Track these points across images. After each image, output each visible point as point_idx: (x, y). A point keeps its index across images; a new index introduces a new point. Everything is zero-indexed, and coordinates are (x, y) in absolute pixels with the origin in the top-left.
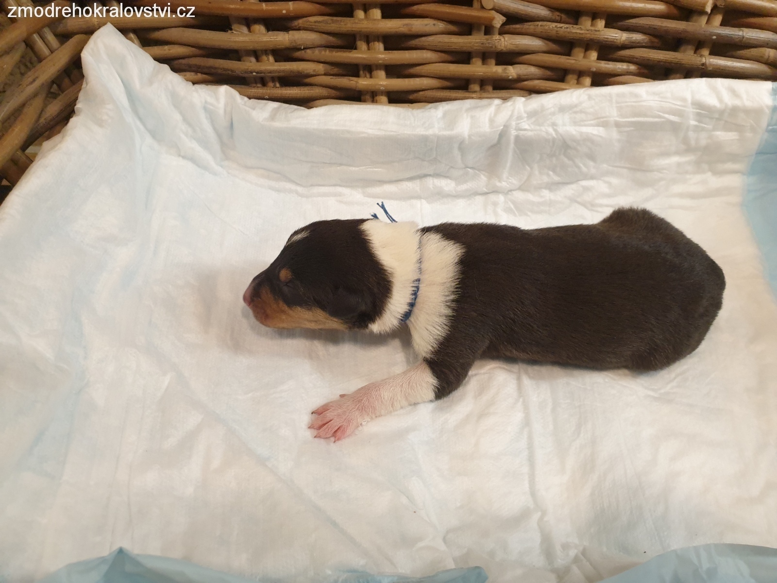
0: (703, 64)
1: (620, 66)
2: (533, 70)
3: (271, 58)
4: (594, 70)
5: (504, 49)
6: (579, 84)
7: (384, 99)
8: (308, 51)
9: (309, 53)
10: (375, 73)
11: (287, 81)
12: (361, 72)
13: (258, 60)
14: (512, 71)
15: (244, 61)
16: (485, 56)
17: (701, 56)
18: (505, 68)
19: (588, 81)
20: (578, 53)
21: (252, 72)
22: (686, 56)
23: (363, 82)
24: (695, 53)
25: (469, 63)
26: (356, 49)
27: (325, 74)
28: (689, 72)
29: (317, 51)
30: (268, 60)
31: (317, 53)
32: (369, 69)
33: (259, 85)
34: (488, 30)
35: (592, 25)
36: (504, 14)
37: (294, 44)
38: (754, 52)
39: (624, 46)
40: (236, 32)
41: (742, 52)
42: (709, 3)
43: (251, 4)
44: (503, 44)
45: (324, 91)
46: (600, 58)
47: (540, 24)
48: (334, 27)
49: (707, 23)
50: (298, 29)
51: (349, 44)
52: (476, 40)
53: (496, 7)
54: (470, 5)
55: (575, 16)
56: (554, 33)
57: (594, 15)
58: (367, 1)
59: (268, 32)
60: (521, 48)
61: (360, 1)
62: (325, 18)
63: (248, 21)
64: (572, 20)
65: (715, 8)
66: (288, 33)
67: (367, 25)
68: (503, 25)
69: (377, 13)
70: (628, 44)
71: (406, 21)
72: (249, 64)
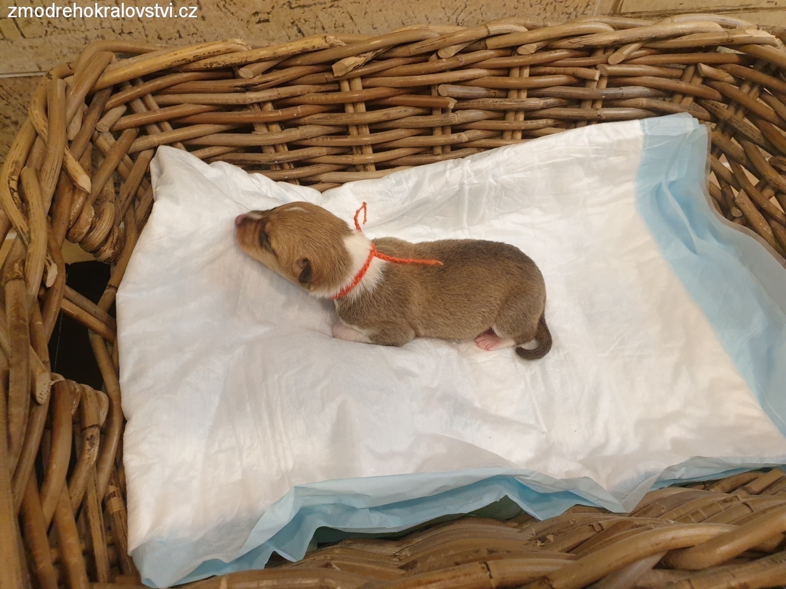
0: (599, 116)
1: (541, 123)
2: (479, 133)
3: (286, 148)
4: (523, 128)
5: (458, 123)
6: (513, 138)
7: (373, 167)
8: (314, 140)
10: (364, 150)
11: (299, 164)
12: (354, 150)
13: (276, 151)
14: (464, 137)
15: (265, 152)
16: (443, 128)
17: (597, 109)
18: (460, 135)
19: (519, 135)
20: (510, 116)
22: (586, 111)
23: (356, 159)
24: (592, 107)
25: (431, 134)
26: (349, 135)
27: (326, 155)
28: (589, 121)
29: (320, 139)
30: (284, 149)
31: (321, 141)
32: (360, 148)
33: (278, 169)
34: (444, 110)
35: (518, 97)
36: (455, 98)
37: (304, 137)
38: (632, 101)
39: (543, 109)
40: (259, 133)
41: (624, 102)
42: (597, 74)
43: (271, 112)
44: (457, 119)
45: (328, 167)
46: (526, 119)
47: (481, 100)
48: (332, 122)
49: (597, 87)
50: (305, 125)
51: (343, 131)
52: (436, 119)
53: (450, 94)
54: (430, 94)
55: (505, 91)
56: (491, 107)
57: (519, 90)
58: (354, 100)
59: (283, 130)
60: (469, 119)
61: (350, 101)
62: (325, 115)
63: (267, 124)
64: (503, 94)
65: (601, 77)
66: (298, 128)
67: (358, 118)
68: (455, 105)
69: (362, 107)
70: (545, 106)
71: (385, 111)
72: (272, 155)
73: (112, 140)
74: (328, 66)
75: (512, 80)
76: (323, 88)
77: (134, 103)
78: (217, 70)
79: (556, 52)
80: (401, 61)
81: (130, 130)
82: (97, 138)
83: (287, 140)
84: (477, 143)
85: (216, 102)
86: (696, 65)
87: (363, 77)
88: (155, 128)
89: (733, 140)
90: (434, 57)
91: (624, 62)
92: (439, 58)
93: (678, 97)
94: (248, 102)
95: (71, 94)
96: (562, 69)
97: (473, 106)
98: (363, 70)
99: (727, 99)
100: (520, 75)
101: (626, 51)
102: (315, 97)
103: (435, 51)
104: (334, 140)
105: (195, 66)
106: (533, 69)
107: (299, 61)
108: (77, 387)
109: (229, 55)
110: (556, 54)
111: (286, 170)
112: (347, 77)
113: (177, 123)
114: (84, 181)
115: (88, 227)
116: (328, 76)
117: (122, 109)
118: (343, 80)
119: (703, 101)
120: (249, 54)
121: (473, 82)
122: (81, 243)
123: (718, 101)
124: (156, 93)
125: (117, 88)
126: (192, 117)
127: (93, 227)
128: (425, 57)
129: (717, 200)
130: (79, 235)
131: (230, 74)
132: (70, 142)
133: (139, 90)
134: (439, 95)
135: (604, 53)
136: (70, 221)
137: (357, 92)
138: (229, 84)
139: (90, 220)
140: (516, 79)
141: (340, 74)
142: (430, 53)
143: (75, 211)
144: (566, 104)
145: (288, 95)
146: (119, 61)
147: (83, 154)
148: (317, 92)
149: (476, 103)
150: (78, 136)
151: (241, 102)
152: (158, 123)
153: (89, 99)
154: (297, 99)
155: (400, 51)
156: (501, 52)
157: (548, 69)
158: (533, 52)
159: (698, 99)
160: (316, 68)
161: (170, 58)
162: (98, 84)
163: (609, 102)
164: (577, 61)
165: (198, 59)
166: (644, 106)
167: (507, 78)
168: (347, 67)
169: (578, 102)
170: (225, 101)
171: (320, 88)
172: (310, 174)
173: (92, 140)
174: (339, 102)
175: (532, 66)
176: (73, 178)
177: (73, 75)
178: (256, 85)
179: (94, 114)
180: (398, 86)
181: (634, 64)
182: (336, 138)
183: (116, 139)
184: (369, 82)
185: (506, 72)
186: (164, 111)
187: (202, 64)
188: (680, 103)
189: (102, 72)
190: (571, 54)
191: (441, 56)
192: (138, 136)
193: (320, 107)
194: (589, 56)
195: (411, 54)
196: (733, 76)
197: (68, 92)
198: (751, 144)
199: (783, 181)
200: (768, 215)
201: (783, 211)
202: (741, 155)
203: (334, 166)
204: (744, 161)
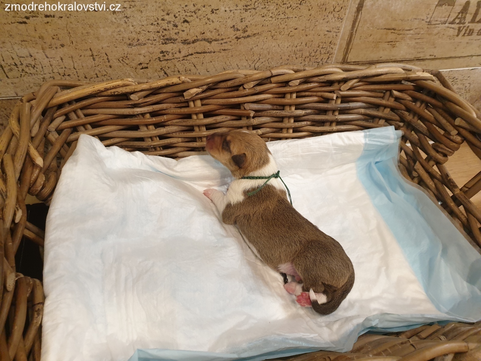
0: (336, 119)
1: (304, 123)
2: (268, 130)
3: (158, 138)
4: (293, 127)
5: (256, 124)
6: (287, 132)
8: (174, 134)
9: (174, 135)
10: (202, 139)
11: (166, 147)
12: (197, 140)
13: (152, 140)
14: (260, 132)
15: (146, 141)
16: (248, 127)
17: (335, 116)
18: (257, 131)
19: (291, 131)
20: (286, 120)
21: (151, 146)
22: (329, 117)
23: (198, 144)
24: (333, 114)
26: (194, 131)
27: (181, 142)
28: (331, 122)
29: (178, 134)
30: (157, 139)
32: (200, 138)
33: (153, 150)
34: (248, 117)
35: (290, 110)
36: (254, 111)
37: (168, 132)
38: (356, 111)
39: (304, 116)
40: (142, 130)
41: (351, 111)
42: (335, 96)
43: (149, 119)
44: (255, 123)
45: (182, 149)
46: (295, 121)
47: (269, 111)
48: (184, 124)
49: (335, 103)
50: (169, 125)
51: (191, 129)
52: (244, 122)
53: (251, 108)
54: (240, 108)
55: (283, 107)
56: (275, 115)
57: (290, 105)
58: (197, 112)
59: (156, 128)
60: (262, 122)
61: (194, 112)
62: (180, 120)
63: (147, 125)
64: (282, 108)
65: (337, 97)
66: (165, 128)
67: (198, 122)
68: (254, 114)
69: (201, 116)
70: (305, 114)
71: (214, 118)
72: (150, 143)
73: (57, 136)
74: (181, 93)
75: (287, 100)
76: (179, 105)
77: (70, 114)
78: (117, 95)
79: (311, 84)
80: (223, 90)
81: (67, 129)
82: (48, 135)
83: (158, 134)
84: (267, 135)
85: (117, 113)
86: (390, 91)
87: (202, 99)
88: (82, 128)
89: (413, 132)
90: (241, 88)
91: (350, 89)
92: (244, 88)
93: (382, 108)
94: (136, 113)
95: (34, 111)
96: (315, 93)
97: (264, 115)
98: (201, 95)
99: (408, 110)
100: (291, 97)
101: (350, 83)
102: (174, 111)
103: (242, 85)
104: (185, 134)
105: (105, 93)
106: (298, 94)
107: (164, 91)
108: (31, 280)
109: (125, 88)
110: (311, 85)
111: (158, 150)
112: (193, 99)
113: (94, 125)
114: (39, 161)
115: (41, 187)
116: (181, 99)
117: (63, 118)
118: (190, 101)
119: (396, 111)
120: (136, 87)
121: (264, 102)
122: (37, 196)
123: (404, 111)
124: (82, 109)
125: (60, 106)
126: (103, 121)
127: (44, 186)
128: (236, 88)
129: (405, 166)
130: (35, 192)
131: (125, 97)
132: (32, 138)
133: (73, 107)
134: (245, 109)
135: (339, 84)
136: (30, 184)
137: (199, 107)
138: (124, 104)
139: (42, 182)
140: (288, 99)
141: (188, 98)
142: (240, 86)
143: (34, 178)
144: (318, 113)
145: (158, 109)
146: (62, 91)
147: (39, 144)
148: (175, 108)
149: (266, 113)
150: (37, 135)
151: (131, 113)
152: (84, 125)
153: (44, 113)
154: (164, 111)
155: (222, 85)
156: (280, 85)
157: (307, 93)
158: (298, 84)
159: (393, 109)
160: (174, 94)
161: (91, 89)
162: (49, 104)
163: (342, 111)
164: (323, 89)
165: (106, 90)
166: (363, 113)
167: (283, 99)
168: (192, 94)
169: (324, 111)
170: (122, 113)
171: (177, 106)
172: (171, 153)
173: (45, 136)
174: (188, 113)
175: (297, 92)
176: (33, 159)
177: (35, 99)
178: (140, 104)
179: (47, 122)
180: (221, 104)
181: (356, 90)
182: (186, 133)
183: (59, 135)
184: (205, 101)
185: (283, 96)
186: (87, 119)
187: (109, 92)
188: (383, 111)
189: (52, 98)
190: (319, 85)
191: (245, 88)
192: (72, 133)
193: (178, 115)
194: (330, 86)
195: (228, 87)
196: (411, 97)
197: (32, 110)
198: (422, 135)
199: (440, 157)
200: (432, 176)
201: (440, 174)
202: (417, 141)
203: (185, 148)
204: (419, 145)
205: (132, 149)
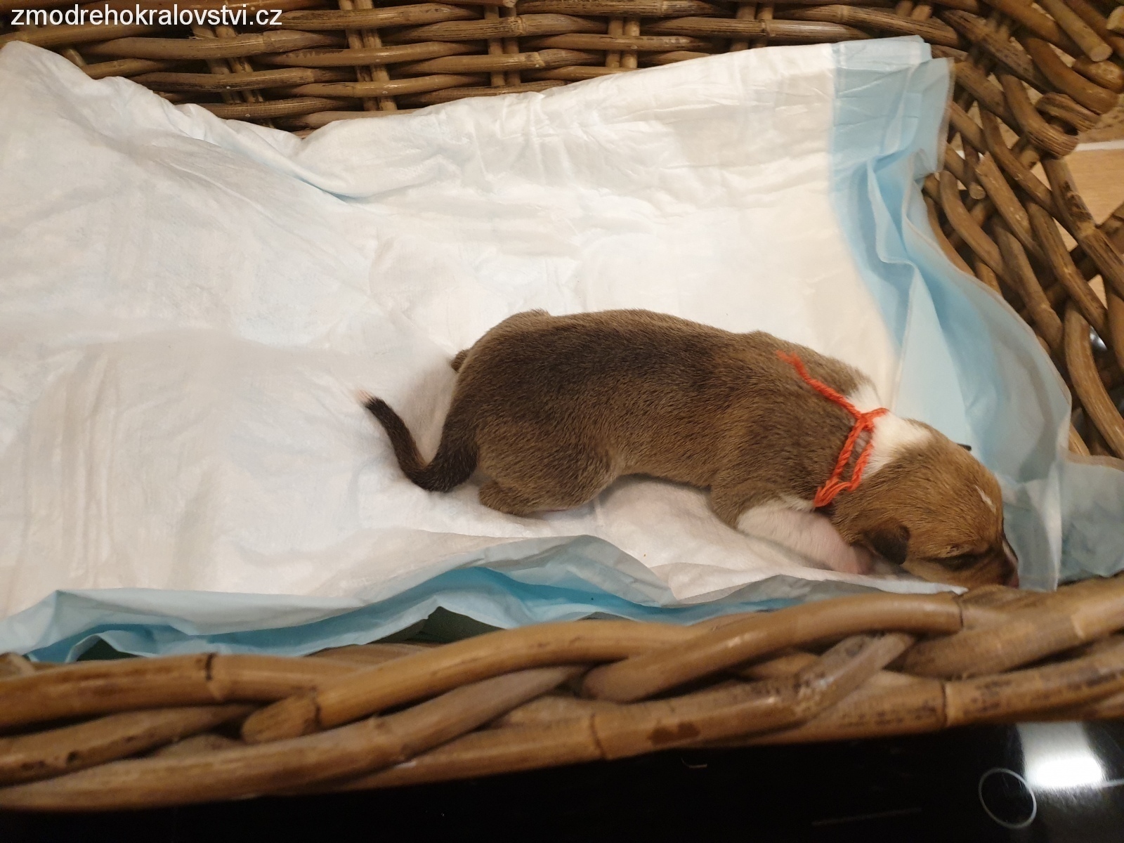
0: (763, 31)
1: (668, 41)
4: (638, 47)
5: (524, 33)
6: (621, 66)
8: (291, 54)
9: (292, 57)
10: (375, 74)
11: (270, 94)
12: (359, 76)
14: (537, 58)
15: (211, 72)
16: (504, 43)
17: (762, 21)
18: (530, 55)
19: (632, 61)
20: (616, 29)
21: (225, 87)
22: (743, 24)
23: (361, 88)
24: (755, 16)
25: (487, 53)
26: (347, 47)
27: (316, 82)
28: (752, 41)
29: (301, 55)
30: (244, 69)
31: (301, 58)
32: (367, 70)
34: (500, 11)
37: (271, 49)
38: (825, 11)
39: (668, 17)
40: (200, 38)
41: (809, 12)
44: (524, 28)
45: (317, 103)
46: (642, 33)
48: (316, 24)
50: (275, 29)
51: (339, 40)
52: (488, 25)
56: (580, 9)
59: (237, 34)
60: (546, 30)
62: (306, 12)
66: (263, 34)
67: (360, 19)
69: (366, 2)
70: (672, 13)
71: (402, 9)
72: (221, 76)
83: (247, 52)
84: (564, 71)
89: (992, 78)
93: (905, 6)
97: (550, 8)
99: (986, 9)
104: (323, 56)
111: (248, 102)
119: (948, 13)
144: (712, 11)
149: (555, 2)
159: (940, 9)
163: (785, 10)
166: (845, 20)
169: (731, 8)
172: (287, 112)
182: (327, 53)
188: (909, 14)
198: (1013, 79)
199: (1054, 135)
200: (1023, 194)
201: (1048, 186)
202: (998, 98)
203: (328, 101)
204: (1001, 110)
205: (180, 96)
